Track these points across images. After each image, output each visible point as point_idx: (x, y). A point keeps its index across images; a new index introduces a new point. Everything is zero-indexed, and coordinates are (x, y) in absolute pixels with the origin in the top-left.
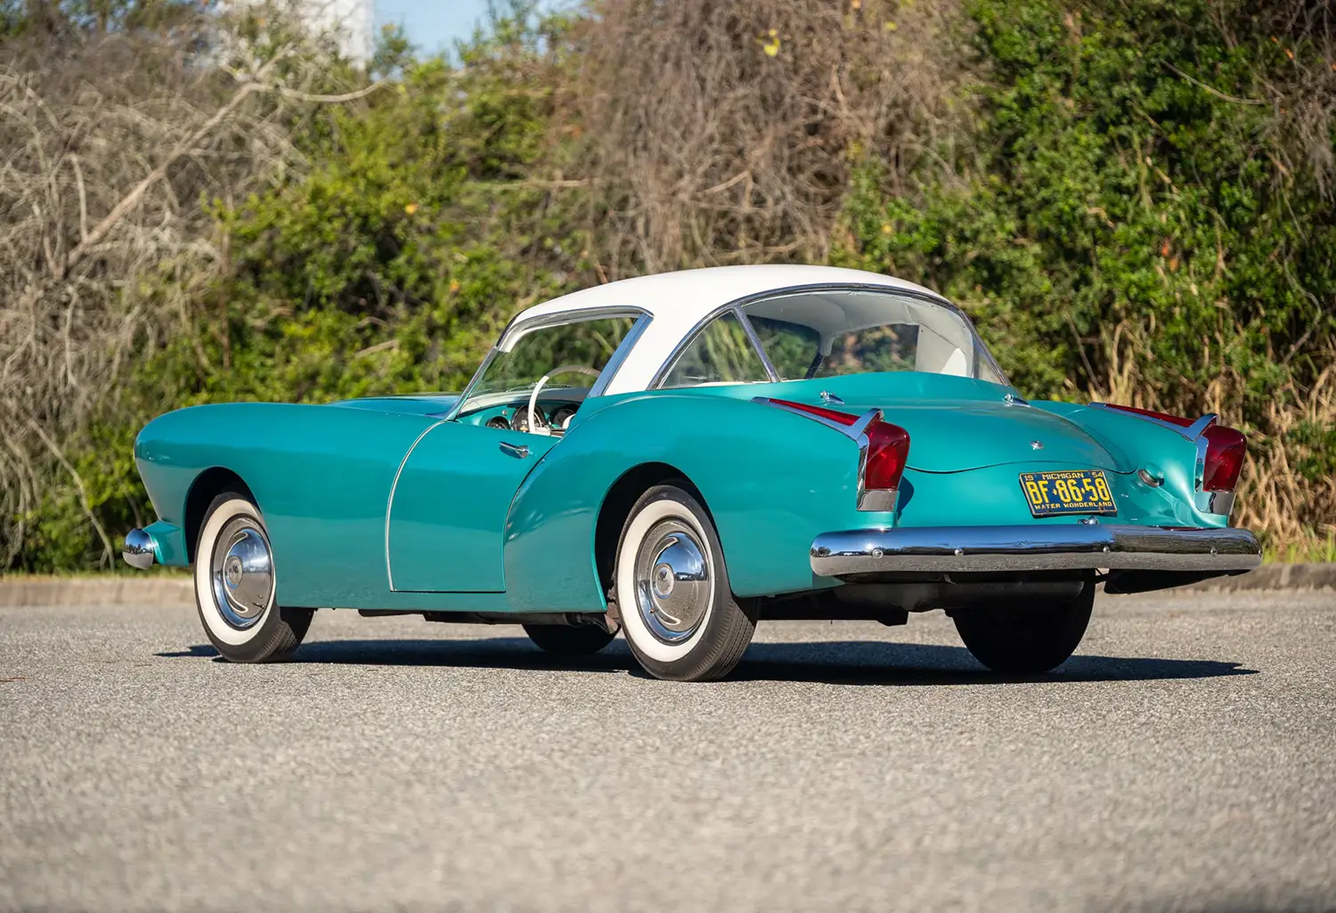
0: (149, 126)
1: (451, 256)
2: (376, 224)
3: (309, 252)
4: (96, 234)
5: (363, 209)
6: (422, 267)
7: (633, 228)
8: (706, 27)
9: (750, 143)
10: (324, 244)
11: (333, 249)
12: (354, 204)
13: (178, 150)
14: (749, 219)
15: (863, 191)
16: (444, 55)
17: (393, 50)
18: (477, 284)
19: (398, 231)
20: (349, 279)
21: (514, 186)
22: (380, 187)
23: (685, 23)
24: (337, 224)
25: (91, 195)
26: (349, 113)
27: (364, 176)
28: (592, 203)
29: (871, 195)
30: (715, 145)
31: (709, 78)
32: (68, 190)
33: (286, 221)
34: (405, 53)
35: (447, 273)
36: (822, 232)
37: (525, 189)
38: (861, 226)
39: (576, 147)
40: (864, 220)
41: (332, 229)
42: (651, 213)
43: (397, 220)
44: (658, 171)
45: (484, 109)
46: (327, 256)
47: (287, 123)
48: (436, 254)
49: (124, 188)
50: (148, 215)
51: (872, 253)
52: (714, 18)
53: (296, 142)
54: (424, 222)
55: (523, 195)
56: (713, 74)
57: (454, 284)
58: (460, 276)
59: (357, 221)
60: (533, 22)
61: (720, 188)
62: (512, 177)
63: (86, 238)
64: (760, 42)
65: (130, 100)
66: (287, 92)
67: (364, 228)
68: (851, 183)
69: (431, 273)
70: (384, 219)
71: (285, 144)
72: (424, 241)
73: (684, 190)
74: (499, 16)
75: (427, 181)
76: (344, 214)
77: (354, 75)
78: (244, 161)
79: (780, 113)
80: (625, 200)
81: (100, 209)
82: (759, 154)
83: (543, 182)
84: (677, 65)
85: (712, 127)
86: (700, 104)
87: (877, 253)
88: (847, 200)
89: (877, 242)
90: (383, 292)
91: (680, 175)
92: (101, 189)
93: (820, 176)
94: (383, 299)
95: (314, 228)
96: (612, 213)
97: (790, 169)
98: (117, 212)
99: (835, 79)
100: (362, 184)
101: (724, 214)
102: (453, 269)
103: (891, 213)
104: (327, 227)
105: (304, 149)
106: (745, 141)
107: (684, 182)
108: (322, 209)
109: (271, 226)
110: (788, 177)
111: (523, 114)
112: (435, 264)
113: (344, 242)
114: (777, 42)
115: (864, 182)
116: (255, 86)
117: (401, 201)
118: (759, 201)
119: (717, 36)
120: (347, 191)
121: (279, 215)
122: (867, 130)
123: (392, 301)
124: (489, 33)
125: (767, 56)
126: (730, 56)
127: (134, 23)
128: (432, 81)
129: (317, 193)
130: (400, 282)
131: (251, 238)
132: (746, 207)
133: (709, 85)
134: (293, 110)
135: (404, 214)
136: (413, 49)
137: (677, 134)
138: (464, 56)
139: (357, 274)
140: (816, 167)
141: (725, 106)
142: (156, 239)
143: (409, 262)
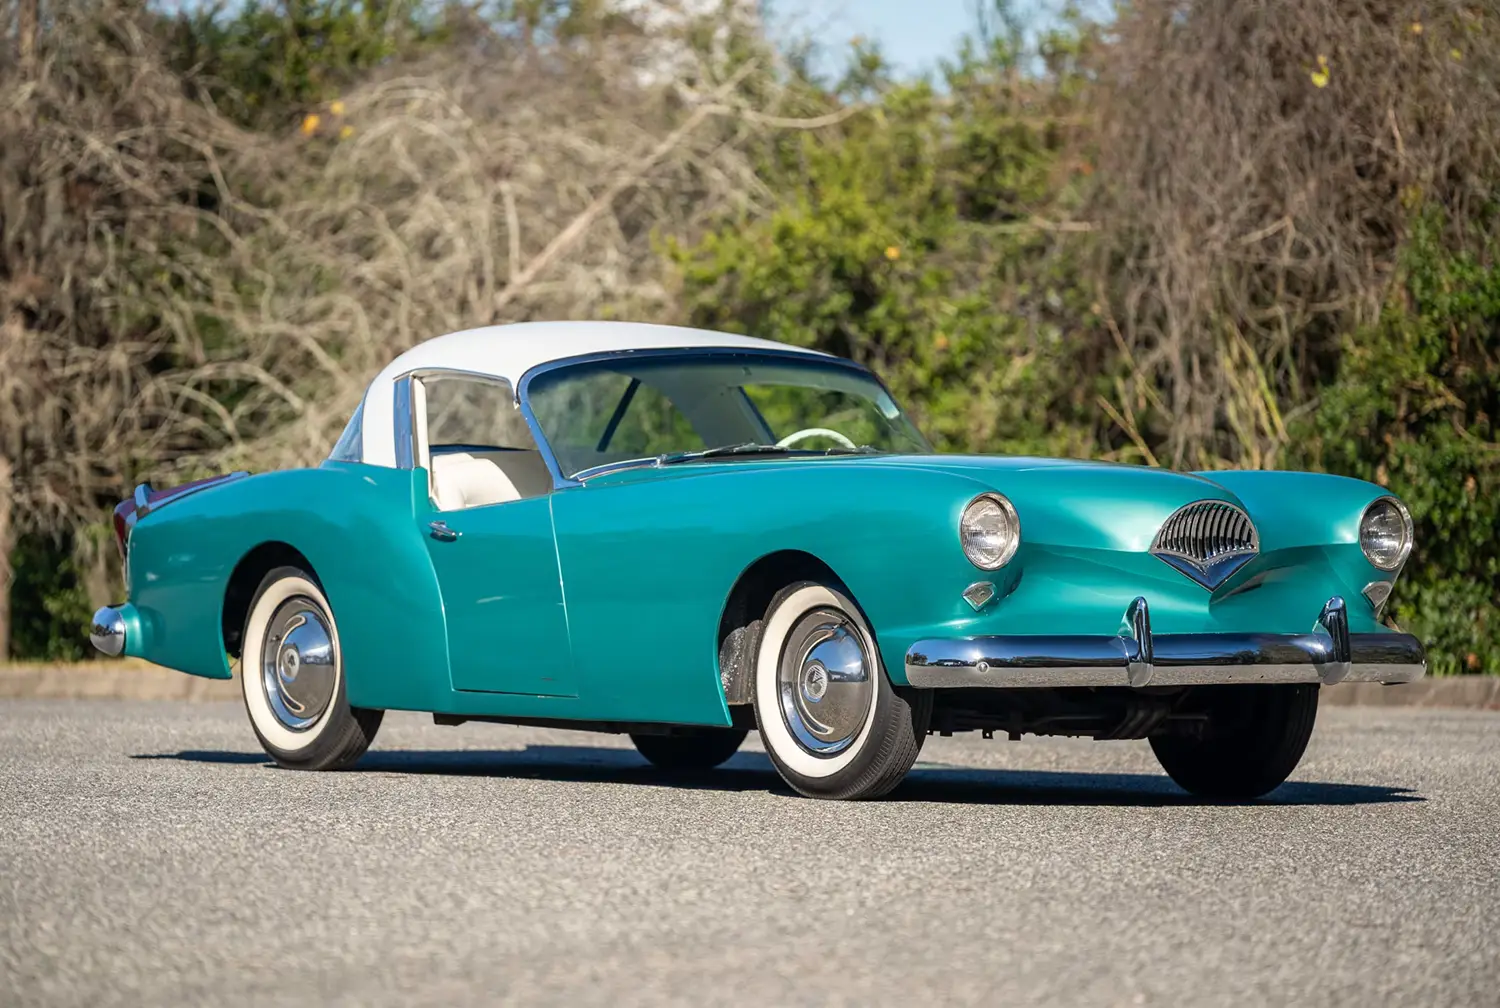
0: (592, 152)
1: (938, 308)
2: (853, 269)
3: (774, 300)
4: (528, 274)
5: (839, 252)
6: (904, 320)
7: (1154, 280)
8: (1244, 53)
9: (1291, 186)
10: (791, 291)
11: (803, 297)
12: (827, 247)
13: (624, 180)
14: (1289, 274)
15: (1422, 242)
16: (927, 78)
17: (868, 69)
18: (968, 340)
19: (877, 278)
20: (819, 332)
21: (1011, 228)
22: (856, 227)
23: (1219, 47)
24: (808, 268)
25: (524, 229)
26: (818, 141)
27: (839, 215)
28: (1106, 250)
29: (1431, 247)
30: (1253, 188)
31: (1246, 111)
32: (499, 223)
33: (750, 263)
34: (880, 73)
35: (932, 326)
36: (1373, 289)
37: (1022, 232)
38: (1418, 284)
39: (1088, 186)
40: (1422, 276)
41: (801, 273)
42: (1176, 264)
43: (876, 264)
44: (1185, 216)
45: (976, 140)
46: (794, 305)
47: (748, 150)
48: (920, 304)
49: (562, 221)
50: (588, 254)
51: (1430, 313)
52: (1253, 40)
53: (758, 173)
54: (907, 268)
55: (1023, 240)
56: (1250, 106)
57: (940, 339)
58: (948, 330)
59: (831, 266)
60: (1030, 40)
61: (1256, 236)
62: (1008, 218)
63: (518, 279)
64: (1307, 70)
65: (571, 120)
66: (749, 115)
67: (839, 274)
68: (1409, 233)
69: (913, 326)
70: (862, 264)
71: (746, 173)
72: (905, 290)
73: (1217, 238)
74: (991, 35)
75: (911, 222)
76: (815, 257)
77: (825, 98)
78: (699, 194)
79: (1327, 152)
80: (1145, 248)
81: (534, 246)
82: (1300, 198)
83: (1048, 225)
84: (1210, 96)
85: (1248, 167)
86: (1235, 140)
87: (1436, 314)
88: (1401, 252)
89: (1437, 302)
90: (860, 345)
91: (1211, 221)
92: (535, 222)
93: (1372, 224)
94: (859, 355)
95: (780, 274)
96: (1130, 263)
97: (1338, 216)
98: (552, 249)
99: (1391, 113)
100: (836, 223)
101: (1260, 267)
102: (939, 321)
103: (1452, 270)
104: (795, 271)
105: (768, 181)
106: (1287, 183)
107: (1215, 230)
108: (789, 252)
109: (731, 271)
110: (1336, 226)
111: (1024, 146)
112: (919, 315)
113: (814, 289)
114: (1326, 70)
115: (1424, 233)
116: (712, 108)
117: (880, 242)
118: (1302, 252)
119: (1257, 62)
120: (819, 232)
121: (741, 257)
122: (1427, 173)
123: (869, 355)
124: (980, 53)
125: (1314, 86)
126: (1271, 85)
127: (568, 31)
128: (915, 108)
129: (785, 234)
130: (878, 337)
131: (707, 282)
132: (1285, 259)
133: (1247, 119)
134: (756, 136)
135: (884, 258)
136: (887, 67)
137: (1208, 174)
138: (950, 77)
139: (828, 327)
140: (1367, 214)
141: (1265, 144)
142: (599, 280)
143: (890, 314)
